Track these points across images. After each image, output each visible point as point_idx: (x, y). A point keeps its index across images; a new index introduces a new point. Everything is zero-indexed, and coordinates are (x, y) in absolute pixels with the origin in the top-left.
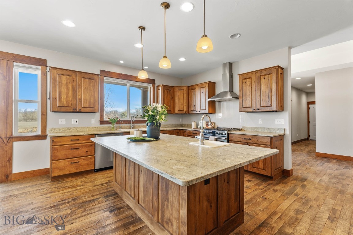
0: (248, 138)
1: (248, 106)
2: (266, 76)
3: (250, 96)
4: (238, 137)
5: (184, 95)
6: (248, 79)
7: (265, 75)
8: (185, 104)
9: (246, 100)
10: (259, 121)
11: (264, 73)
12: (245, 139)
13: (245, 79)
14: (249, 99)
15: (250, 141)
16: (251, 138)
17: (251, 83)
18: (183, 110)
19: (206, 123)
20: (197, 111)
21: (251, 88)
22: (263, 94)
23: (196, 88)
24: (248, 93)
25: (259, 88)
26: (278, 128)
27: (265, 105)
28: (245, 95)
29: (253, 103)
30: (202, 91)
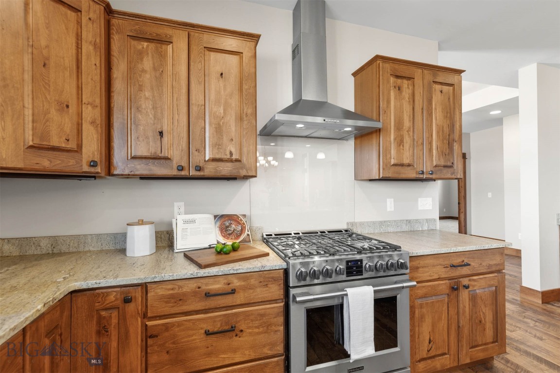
0: (459, 261)
2: (445, 89)
3: (411, 134)
4: (433, 266)
5: (79, 47)
6: (405, 81)
7: (442, 83)
8: (92, 113)
9: (400, 142)
10: (388, 203)
11: (440, 78)
12: (451, 265)
13: (397, 77)
16: (466, 261)
17: (413, 95)
18: (72, 145)
19: (218, 224)
20: (184, 163)
21: (413, 108)
22: (438, 132)
23: (174, 40)
24: (407, 123)
25: (430, 114)
26: (427, 220)
27: (443, 163)
28: (399, 126)
29: (418, 152)
30: (219, 68)
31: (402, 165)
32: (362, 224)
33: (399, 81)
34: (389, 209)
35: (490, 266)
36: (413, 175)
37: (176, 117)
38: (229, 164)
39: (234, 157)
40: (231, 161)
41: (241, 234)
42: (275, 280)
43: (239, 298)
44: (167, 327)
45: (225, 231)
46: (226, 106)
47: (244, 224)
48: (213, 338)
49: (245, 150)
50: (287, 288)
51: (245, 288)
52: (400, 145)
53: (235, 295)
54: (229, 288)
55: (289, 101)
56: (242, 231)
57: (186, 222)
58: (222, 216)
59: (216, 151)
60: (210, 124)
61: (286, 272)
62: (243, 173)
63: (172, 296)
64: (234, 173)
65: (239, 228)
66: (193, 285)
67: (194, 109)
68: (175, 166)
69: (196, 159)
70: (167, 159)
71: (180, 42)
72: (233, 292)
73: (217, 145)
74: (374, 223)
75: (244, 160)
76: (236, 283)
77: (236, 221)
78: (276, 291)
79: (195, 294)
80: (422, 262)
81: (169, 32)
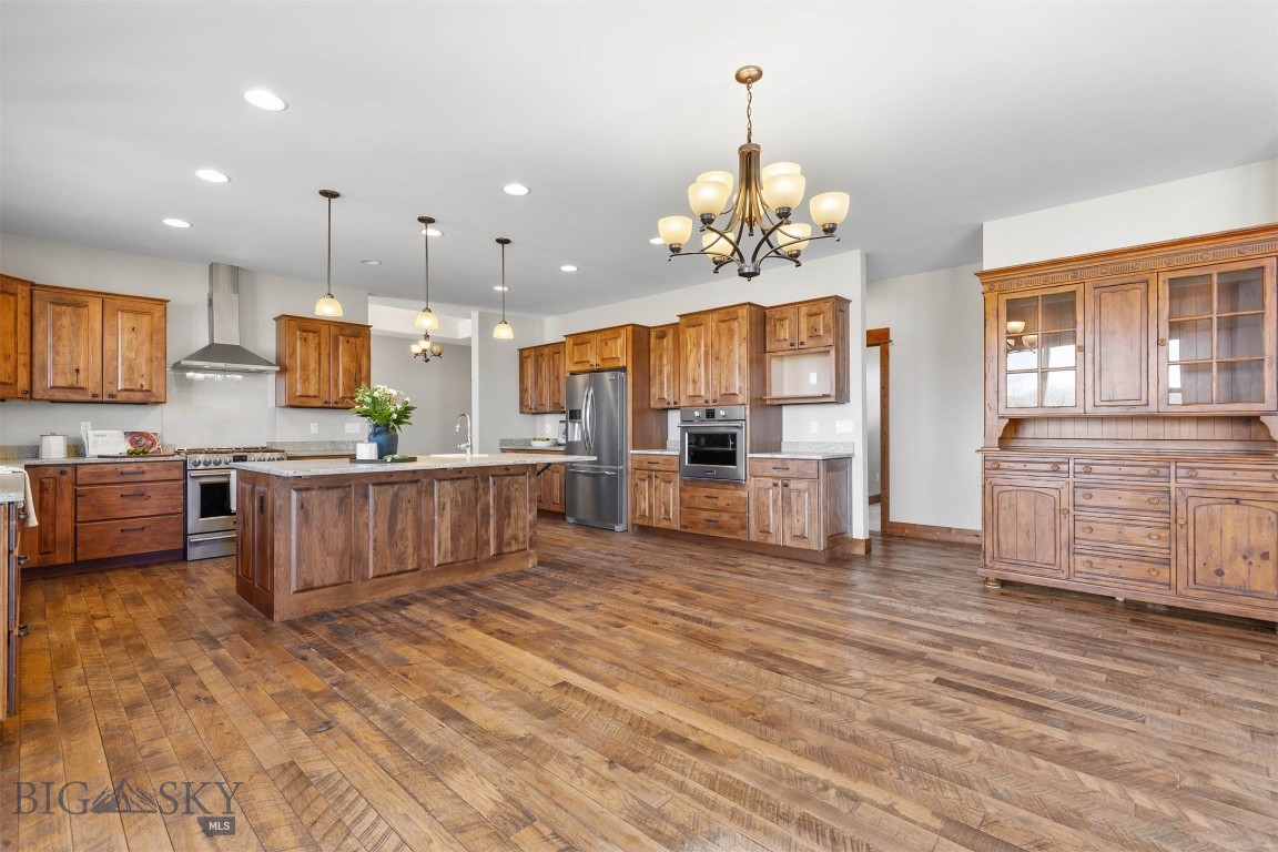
1: (311, 394)
2: (352, 340)
3: (317, 373)
6: (311, 334)
7: (349, 336)
9: (306, 379)
10: (312, 428)
11: (347, 331)
13: (304, 331)
14: (313, 379)
17: (319, 344)
18: (12, 381)
19: (129, 438)
20: (98, 392)
21: (320, 354)
22: (344, 373)
23: (90, 304)
24: (313, 365)
25: (337, 359)
26: (353, 442)
28: (304, 368)
29: (324, 386)
30: (131, 325)
31: (308, 397)
32: (282, 444)
33: (305, 334)
34: (314, 432)
36: (319, 404)
37: (91, 359)
38: (140, 394)
39: (144, 388)
40: (142, 391)
41: (151, 447)
42: (176, 467)
43: (148, 477)
44: (91, 491)
45: (134, 442)
46: (138, 351)
47: (155, 440)
48: (124, 501)
49: (155, 383)
50: (186, 470)
51: (151, 471)
53: (145, 475)
54: (138, 470)
55: (204, 342)
56: (153, 444)
57: (95, 436)
58: (132, 433)
59: (127, 383)
60: (122, 364)
61: (185, 462)
62: (154, 400)
63: (95, 473)
64: (145, 400)
65: (150, 442)
66: (111, 467)
67: (107, 354)
68: (90, 394)
69: (109, 389)
70: (82, 388)
71: (95, 307)
72: (143, 473)
73: (129, 379)
74: (296, 443)
75: (154, 390)
76: (145, 467)
77: (146, 437)
78: (178, 474)
79: (112, 472)
81: (86, 299)
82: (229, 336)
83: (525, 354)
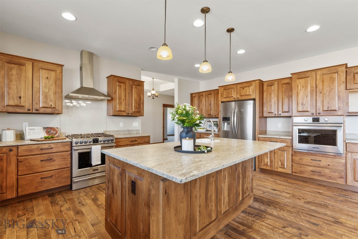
0: (134, 140)
1: (122, 110)
2: (137, 87)
3: (124, 101)
4: (125, 141)
6: (122, 84)
10: (121, 124)
11: (136, 83)
12: (132, 141)
13: (120, 82)
14: (123, 103)
15: (136, 142)
16: (136, 140)
17: (125, 88)
19: (45, 130)
20: (30, 108)
21: (126, 93)
22: (135, 101)
23: (26, 64)
24: (123, 97)
25: (132, 95)
26: (136, 130)
27: (136, 111)
28: (120, 98)
29: (127, 107)
30: (46, 76)
31: (121, 111)
32: (109, 131)
33: (120, 84)
34: (121, 126)
35: (145, 141)
36: (125, 114)
37: (27, 92)
38: (50, 109)
39: (52, 107)
40: (51, 108)
41: (55, 134)
42: (67, 145)
43: (54, 150)
44: (26, 159)
45: (48, 132)
46: (49, 89)
47: (57, 131)
48: (43, 163)
49: (57, 104)
50: (72, 146)
51: (56, 148)
52: (120, 105)
53: (52, 149)
54: (50, 147)
55: (78, 86)
56: (56, 133)
57: (30, 129)
58: (47, 128)
59: (44, 104)
60: (42, 95)
61: (71, 143)
62: (57, 112)
63: (28, 150)
64: (53, 112)
65: (55, 132)
66: (36, 146)
67: (35, 90)
68: (26, 109)
69: (36, 107)
70: (22, 106)
71: (29, 66)
72: (52, 148)
73: (45, 102)
74: (115, 131)
75: (57, 108)
76: (52, 146)
77: (53, 129)
78: (68, 148)
79: (37, 149)
80: (121, 140)
81: (24, 61)
82: (88, 84)
83: (193, 95)
